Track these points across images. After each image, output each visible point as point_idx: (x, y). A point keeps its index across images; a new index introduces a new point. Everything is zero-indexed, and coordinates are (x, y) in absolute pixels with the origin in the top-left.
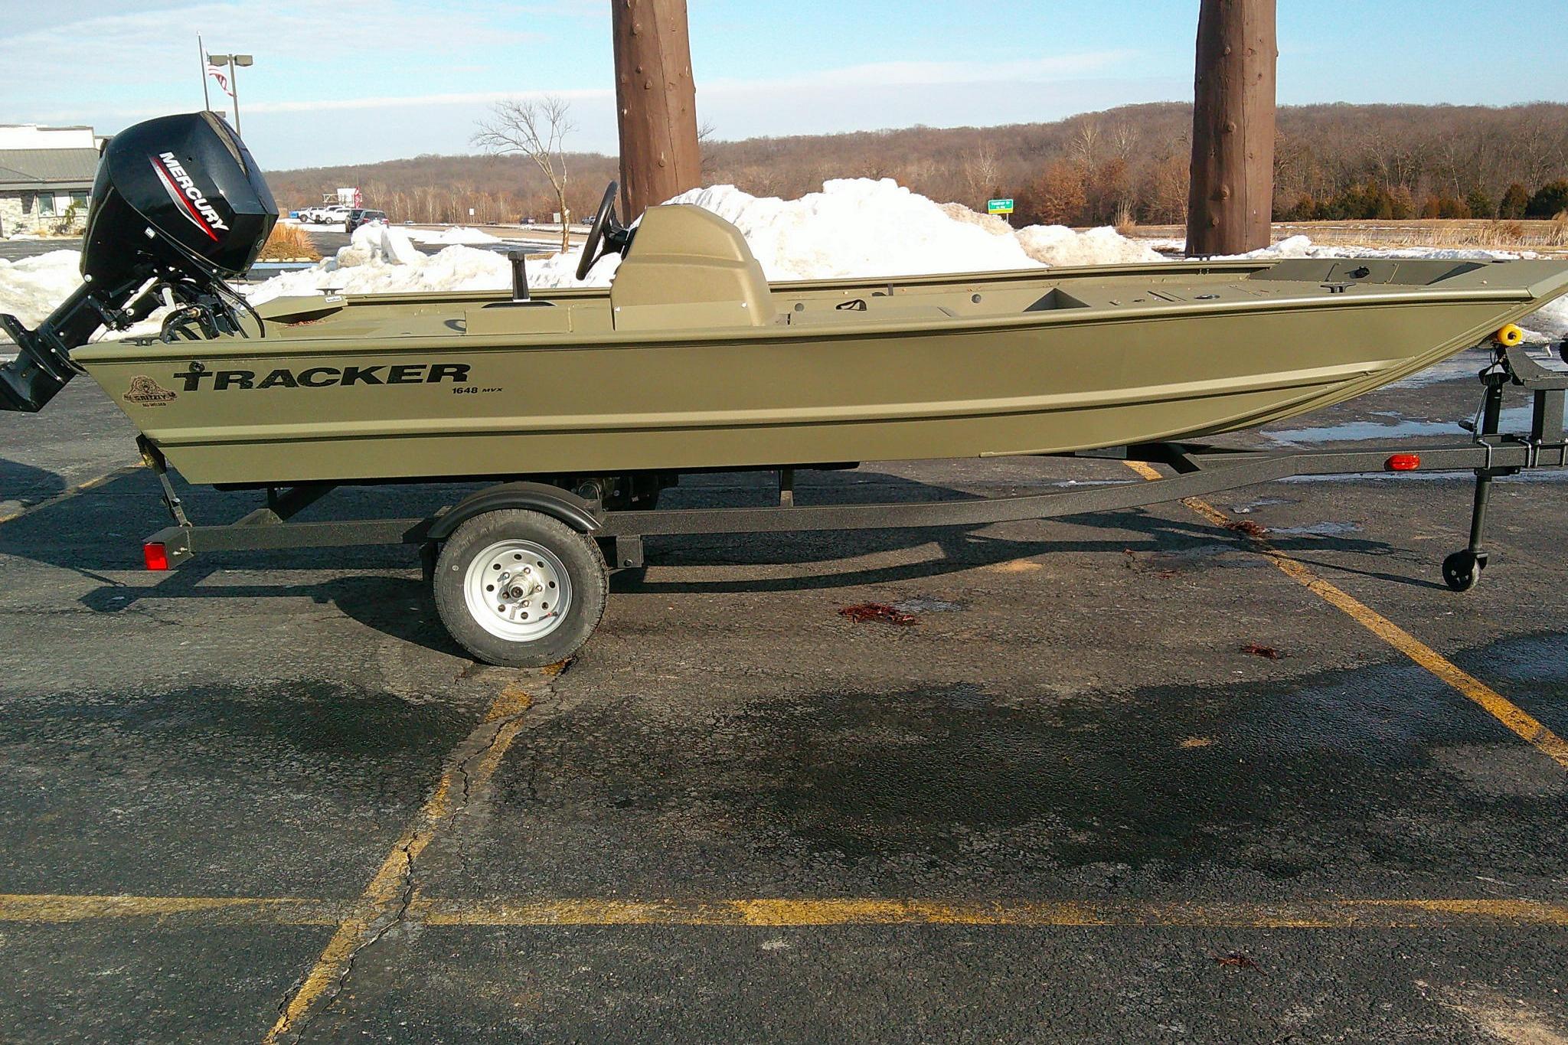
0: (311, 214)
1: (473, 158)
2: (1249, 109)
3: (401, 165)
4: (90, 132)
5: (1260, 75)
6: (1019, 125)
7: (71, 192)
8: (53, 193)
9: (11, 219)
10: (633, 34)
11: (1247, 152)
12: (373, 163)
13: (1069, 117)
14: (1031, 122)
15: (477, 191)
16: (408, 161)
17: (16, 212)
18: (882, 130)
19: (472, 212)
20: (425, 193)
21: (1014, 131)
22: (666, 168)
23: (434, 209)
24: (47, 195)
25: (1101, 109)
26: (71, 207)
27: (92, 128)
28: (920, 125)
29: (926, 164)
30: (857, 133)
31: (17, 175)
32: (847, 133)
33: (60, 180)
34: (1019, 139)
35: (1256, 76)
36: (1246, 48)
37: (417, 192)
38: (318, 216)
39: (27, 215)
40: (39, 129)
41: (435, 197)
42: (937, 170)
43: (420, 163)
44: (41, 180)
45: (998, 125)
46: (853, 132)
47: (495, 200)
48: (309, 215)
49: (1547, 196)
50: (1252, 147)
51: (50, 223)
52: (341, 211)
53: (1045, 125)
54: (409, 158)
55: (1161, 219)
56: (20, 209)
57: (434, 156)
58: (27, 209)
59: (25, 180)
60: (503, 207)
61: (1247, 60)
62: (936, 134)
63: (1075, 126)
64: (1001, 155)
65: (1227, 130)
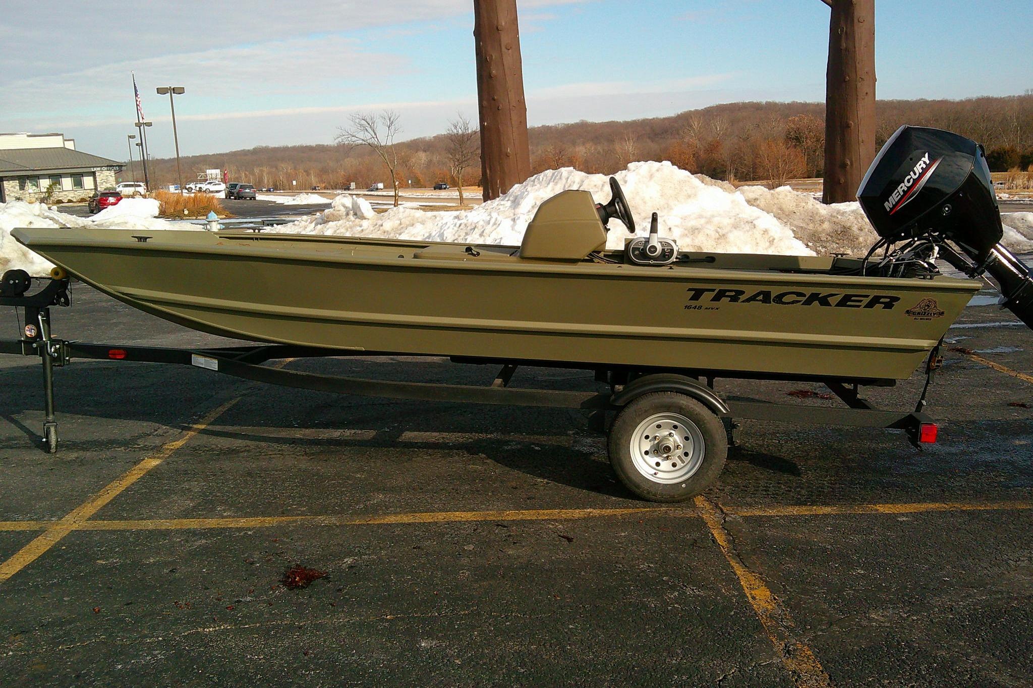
0: (196, 187)
1: (291, 147)
2: (860, 114)
3: (245, 153)
4: (61, 137)
5: (867, 93)
6: (647, 119)
7: (49, 176)
8: (38, 177)
9: (13, 195)
10: (490, 77)
11: (860, 139)
12: (225, 152)
13: (679, 113)
14: (655, 117)
15: (295, 168)
16: (249, 150)
17: (15, 190)
18: (558, 124)
19: (294, 183)
20: (262, 171)
21: (644, 123)
22: (511, 157)
23: (268, 181)
24: (35, 178)
25: (701, 107)
26: (50, 186)
27: (62, 135)
28: (583, 120)
29: (588, 146)
30: (543, 126)
31: (16, 166)
32: (536, 126)
33: (43, 168)
34: (648, 127)
35: (865, 94)
36: (858, 77)
37: (257, 171)
38: (200, 188)
39: (21, 192)
40: (29, 136)
41: (268, 173)
42: (595, 149)
43: (257, 152)
44: (32, 168)
45: (634, 119)
46: (540, 126)
47: (308, 174)
48: (194, 188)
49: (994, 157)
50: (863, 136)
51: (36, 196)
52: (216, 184)
53: (664, 119)
54: (249, 149)
55: (745, 178)
56: (18, 188)
57: (266, 147)
58: (22, 187)
59: (21, 169)
60: (314, 180)
61: (859, 85)
62: (594, 125)
63: (685, 119)
64: (639, 138)
65: (848, 126)
